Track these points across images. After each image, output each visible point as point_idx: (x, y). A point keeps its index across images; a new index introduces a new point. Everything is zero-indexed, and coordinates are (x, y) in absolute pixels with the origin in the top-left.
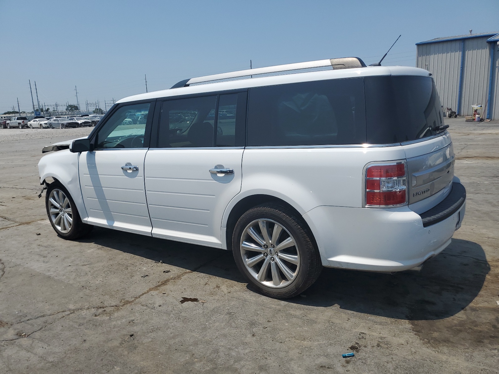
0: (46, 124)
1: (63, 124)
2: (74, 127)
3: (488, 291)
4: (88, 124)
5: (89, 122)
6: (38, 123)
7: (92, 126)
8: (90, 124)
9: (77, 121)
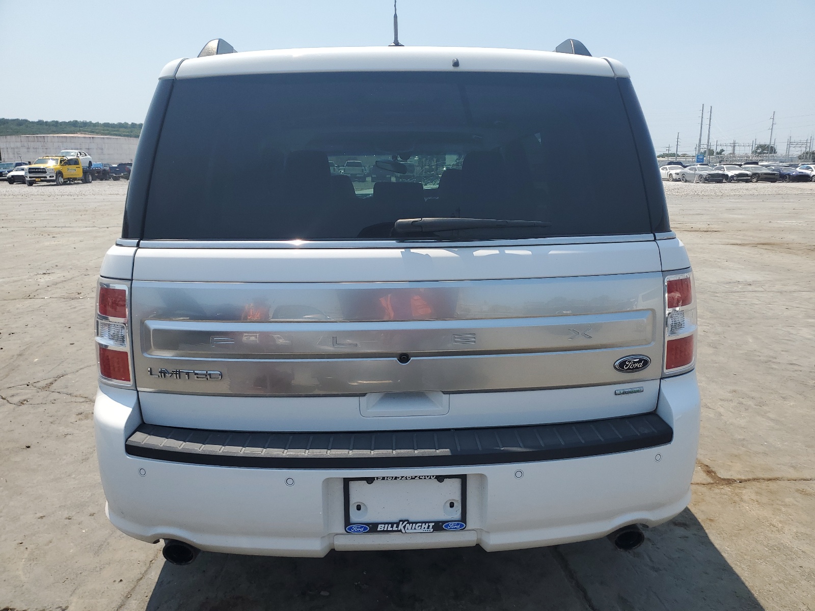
0: (677, 174)
1: (701, 176)
2: (720, 182)
4: (745, 178)
5: (747, 175)
6: (667, 171)
7: (751, 182)
8: (747, 178)
9: (726, 172)
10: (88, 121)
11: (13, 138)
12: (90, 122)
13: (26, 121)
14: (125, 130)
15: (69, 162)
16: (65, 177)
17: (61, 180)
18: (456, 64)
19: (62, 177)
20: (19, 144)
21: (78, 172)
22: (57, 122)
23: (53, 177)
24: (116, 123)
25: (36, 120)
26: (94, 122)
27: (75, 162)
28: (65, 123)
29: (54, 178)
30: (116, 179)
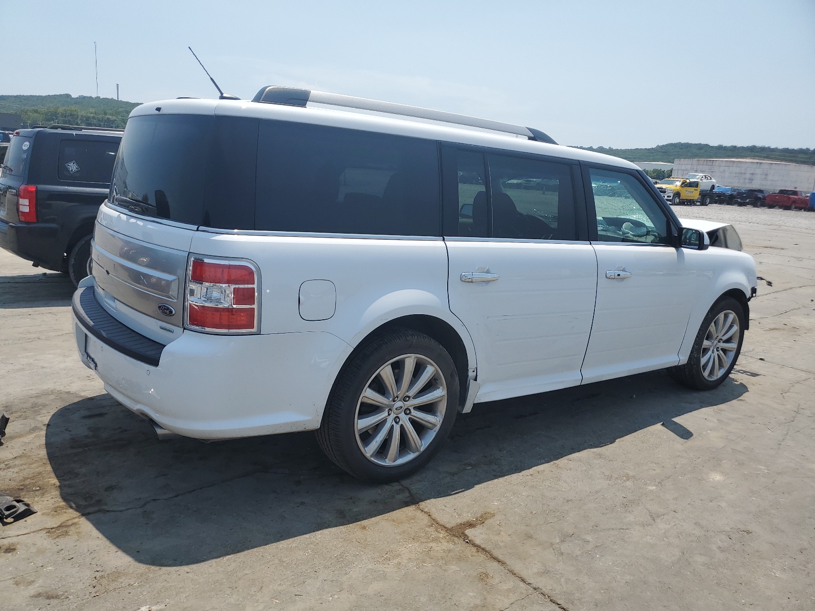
3: (36, 457)
10: (767, 146)
11: (687, 161)
12: (769, 148)
13: (707, 145)
14: (804, 156)
15: (691, 185)
16: (681, 198)
17: (677, 200)
18: (158, 109)
19: (679, 198)
20: (689, 167)
21: (695, 194)
22: (735, 147)
23: (670, 196)
24: (796, 149)
25: (716, 145)
26: (773, 147)
27: (696, 185)
28: (743, 147)
29: (671, 198)
30: (741, 205)
